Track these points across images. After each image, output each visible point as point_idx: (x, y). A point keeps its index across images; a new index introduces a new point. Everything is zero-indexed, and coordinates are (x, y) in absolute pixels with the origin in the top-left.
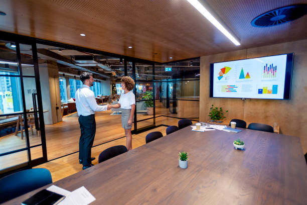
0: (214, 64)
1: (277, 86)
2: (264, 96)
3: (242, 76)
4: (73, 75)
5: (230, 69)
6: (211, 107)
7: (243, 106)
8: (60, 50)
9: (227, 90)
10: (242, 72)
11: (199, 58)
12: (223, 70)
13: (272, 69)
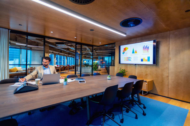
0: (121, 46)
1: (149, 57)
2: (144, 63)
3: (133, 52)
4: (58, 53)
5: (128, 48)
6: (120, 69)
7: (135, 68)
8: (48, 39)
9: (127, 60)
10: (133, 50)
11: (115, 43)
12: (125, 49)
13: (146, 48)
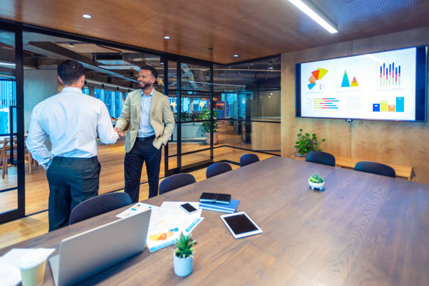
0: (302, 65)
1: (403, 98)
2: (383, 115)
3: (345, 83)
4: (101, 84)
5: (326, 71)
6: (300, 132)
7: (351, 131)
8: (71, 44)
9: (323, 106)
10: (346, 76)
11: (279, 56)
12: (316, 74)
13: (392, 71)
